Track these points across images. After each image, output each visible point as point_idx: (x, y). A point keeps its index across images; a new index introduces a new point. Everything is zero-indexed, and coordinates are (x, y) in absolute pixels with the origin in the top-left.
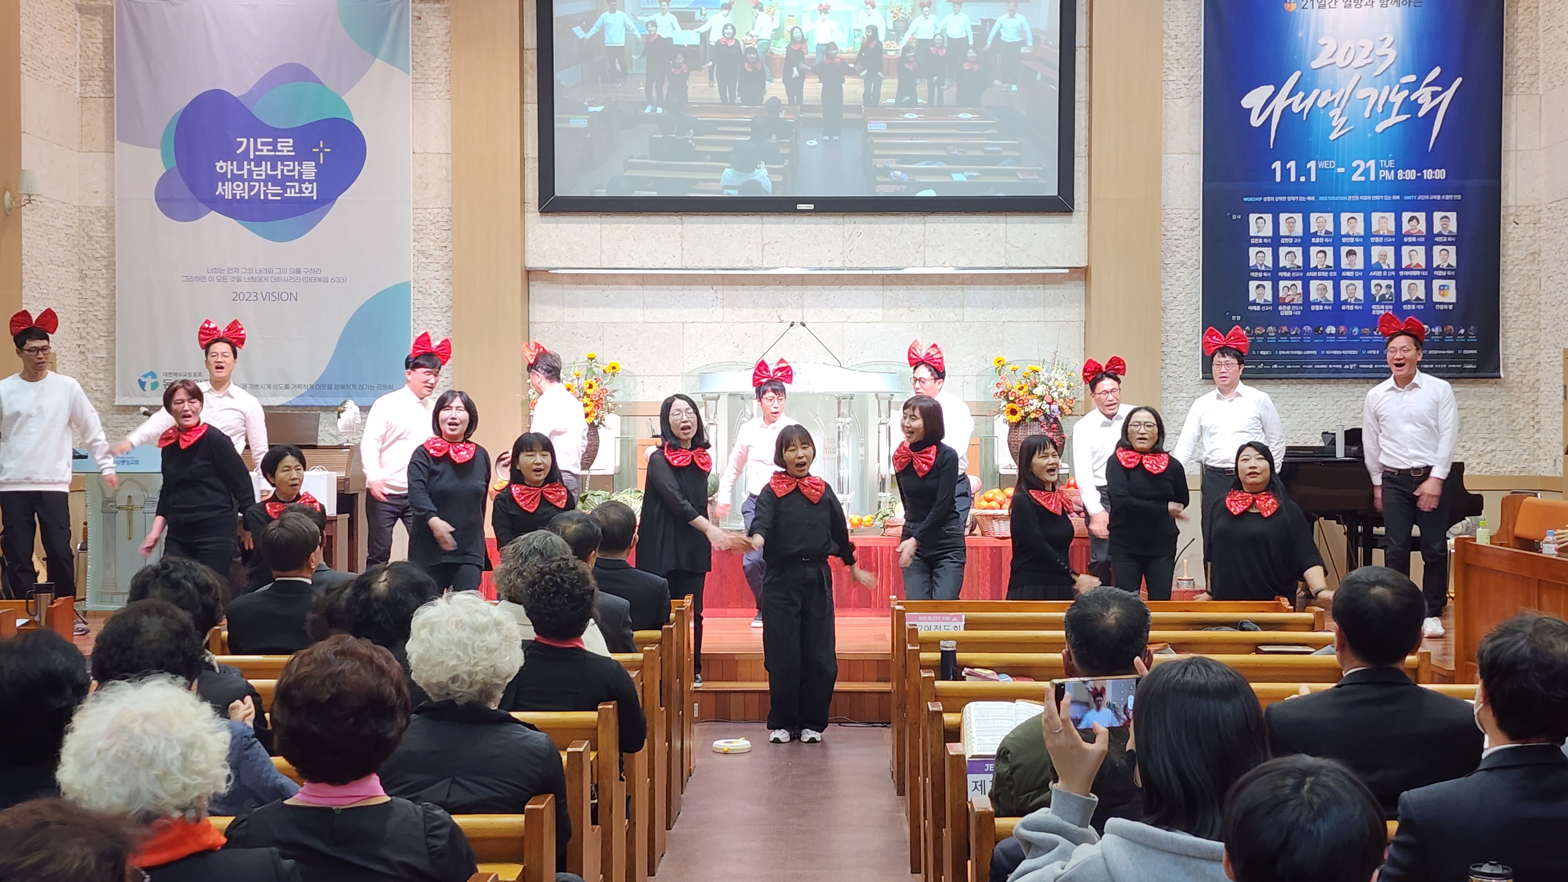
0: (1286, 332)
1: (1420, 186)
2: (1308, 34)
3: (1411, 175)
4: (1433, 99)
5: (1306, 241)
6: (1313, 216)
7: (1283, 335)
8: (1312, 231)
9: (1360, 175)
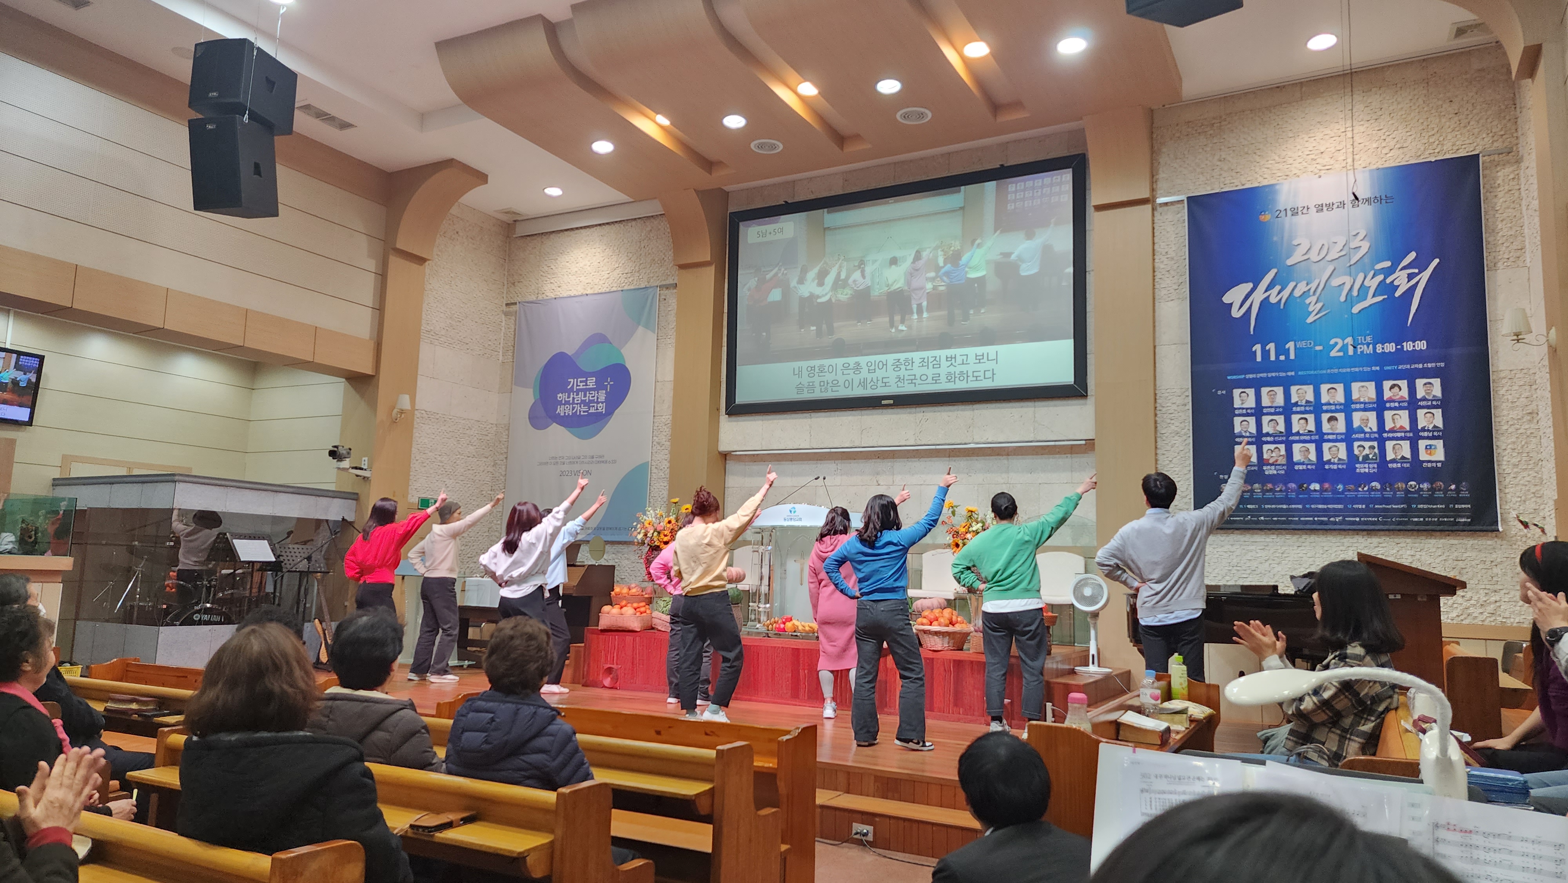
0: (1271, 489)
1: (1398, 357)
2: (1282, 237)
3: (1389, 348)
4: (1408, 281)
5: (1288, 410)
6: (1294, 389)
7: (1268, 491)
8: (1293, 401)
9: (1339, 351)
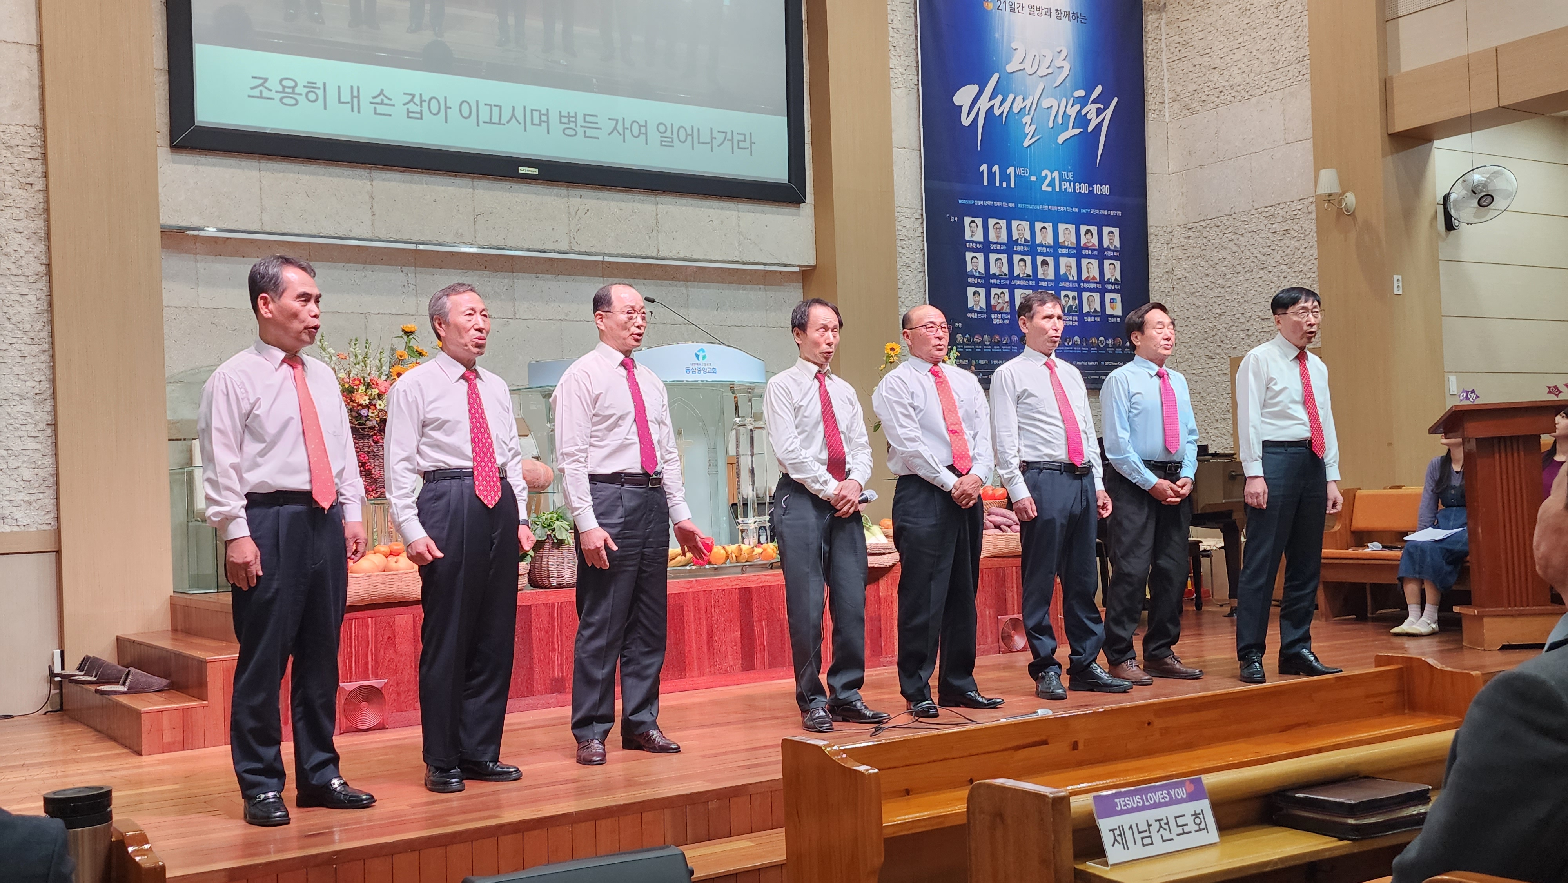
0: (998, 342)
1: (1091, 199)
2: (1003, 36)
3: (1084, 188)
4: (1097, 116)
6: (1015, 223)
7: (996, 344)
8: (1014, 239)
9: (1049, 184)
